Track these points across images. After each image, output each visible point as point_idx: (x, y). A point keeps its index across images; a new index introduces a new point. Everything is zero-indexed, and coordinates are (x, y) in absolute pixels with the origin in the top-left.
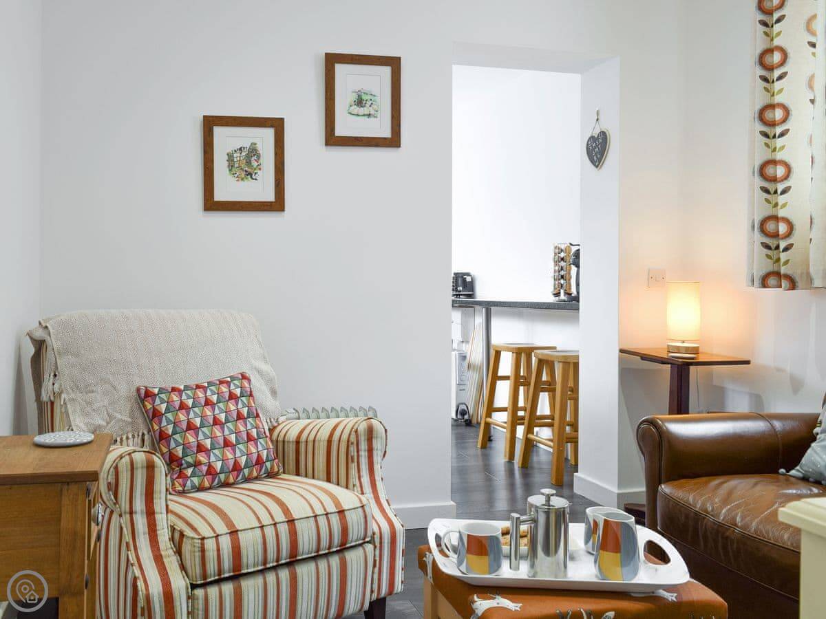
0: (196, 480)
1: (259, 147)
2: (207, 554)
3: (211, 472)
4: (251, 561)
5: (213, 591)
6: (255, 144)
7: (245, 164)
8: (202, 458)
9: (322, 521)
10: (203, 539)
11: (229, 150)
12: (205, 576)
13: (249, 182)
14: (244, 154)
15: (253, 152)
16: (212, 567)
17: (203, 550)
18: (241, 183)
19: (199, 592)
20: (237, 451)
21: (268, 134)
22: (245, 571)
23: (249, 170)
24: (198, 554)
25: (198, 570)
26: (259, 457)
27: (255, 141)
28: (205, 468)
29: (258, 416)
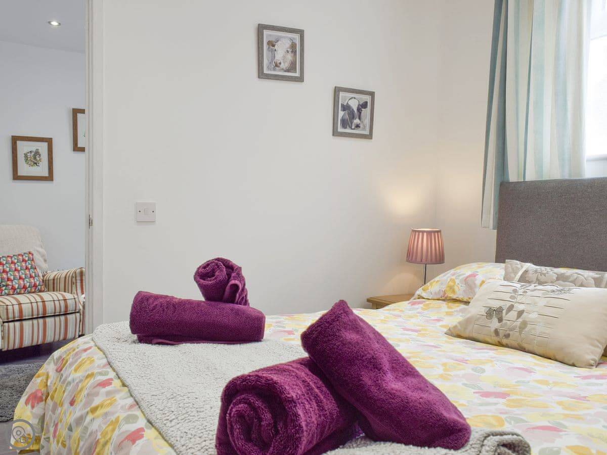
0: (6, 291)
1: (40, 151)
2: (9, 311)
3: (13, 288)
4: (27, 314)
5: (11, 324)
6: (38, 149)
7: (34, 160)
8: (9, 283)
9: (57, 303)
10: (7, 305)
11: (25, 152)
12: (8, 319)
13: (35, 167)
14: (32, 154)
15: (37, 153)
16: (11, 316)
17: (7, 309)
18: (31, 167)
19: (6, 324)
20: (25, 281)
21: (45, 145)
22: (24, 318)
23: (36, 162)
24: (5, 311)
25: (5, 317)
26: (35, 284)
27: (38, 148)
28: (11, 287)
29: (35, 268)
